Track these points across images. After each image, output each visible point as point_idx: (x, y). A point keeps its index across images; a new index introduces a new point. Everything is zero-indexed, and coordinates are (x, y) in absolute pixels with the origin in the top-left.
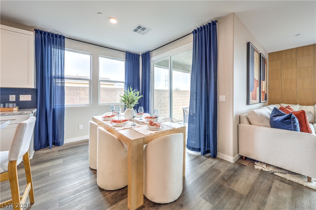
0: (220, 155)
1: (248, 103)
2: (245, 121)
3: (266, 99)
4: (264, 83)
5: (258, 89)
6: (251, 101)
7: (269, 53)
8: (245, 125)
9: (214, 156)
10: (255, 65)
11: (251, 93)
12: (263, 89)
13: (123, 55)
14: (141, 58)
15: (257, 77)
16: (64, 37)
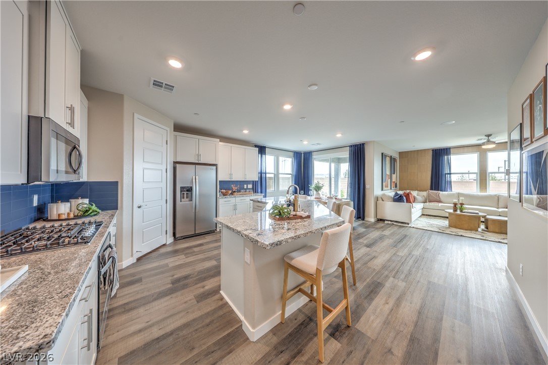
0: (366, 219)
1: (382, 190)
2: (380, 199)
3: (396, 187)
4: (394, 176)
5: (389, 180)
6: (384, 188)
7: (399, 152)
8: (380, 201)
9: (363, 219)
10: (387, 165)
11: (384, 184)
12: (394, 180)
13: (292, 154)
14: (303, 155)
15: (388, 172)
16: (265, 147)
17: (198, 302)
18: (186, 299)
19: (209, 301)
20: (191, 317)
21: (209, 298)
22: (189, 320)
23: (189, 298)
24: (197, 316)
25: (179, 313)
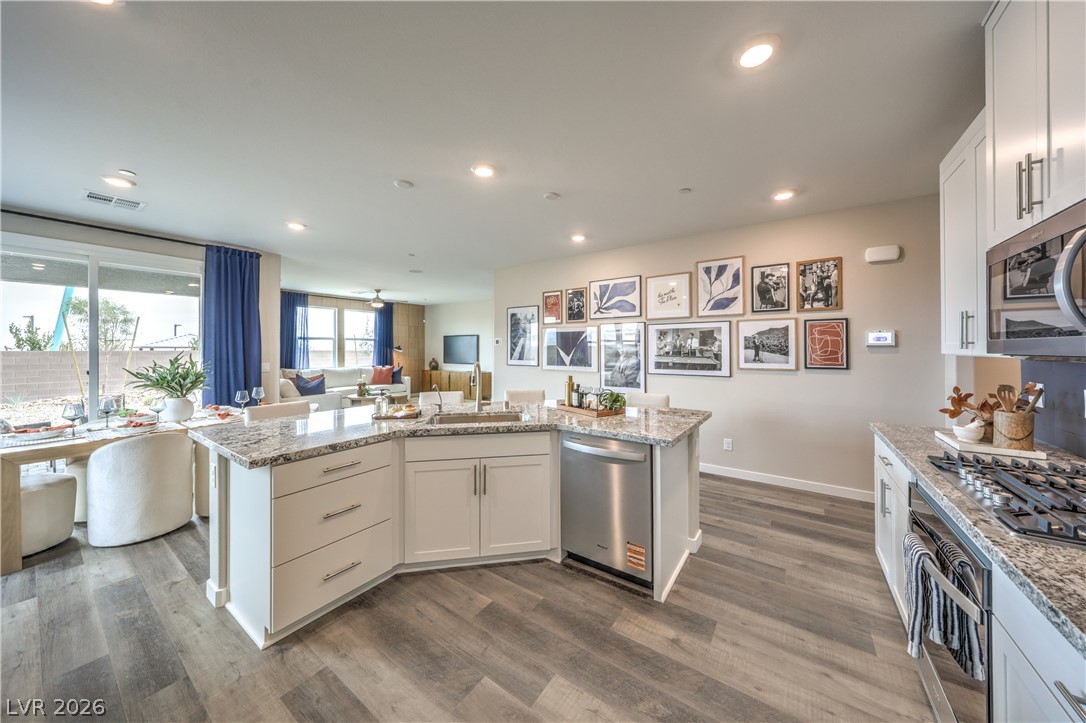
17: (714, 624)
18: (730, 649)
19: (695, 609)
20: (744, 614)
21: (690, 612)
22: (749, 612)
23: (723, 646)
24: (734, 606)
25: (760, 637)
